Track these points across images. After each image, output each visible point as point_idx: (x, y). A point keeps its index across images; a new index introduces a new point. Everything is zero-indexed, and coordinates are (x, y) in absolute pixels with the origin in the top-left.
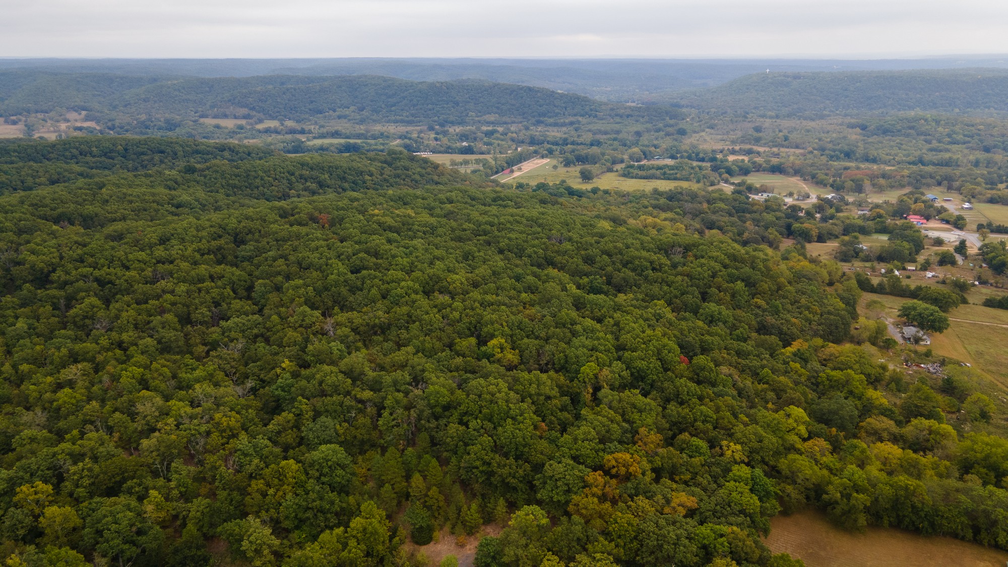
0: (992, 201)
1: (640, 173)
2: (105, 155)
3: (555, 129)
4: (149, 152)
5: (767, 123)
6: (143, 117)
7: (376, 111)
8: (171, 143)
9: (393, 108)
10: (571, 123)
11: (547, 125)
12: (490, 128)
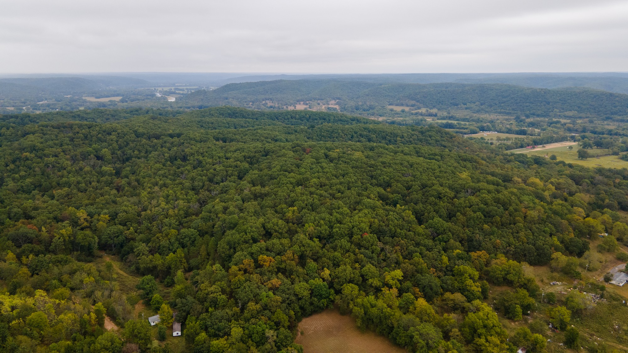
6: (361, 104)
12: (558, 120)
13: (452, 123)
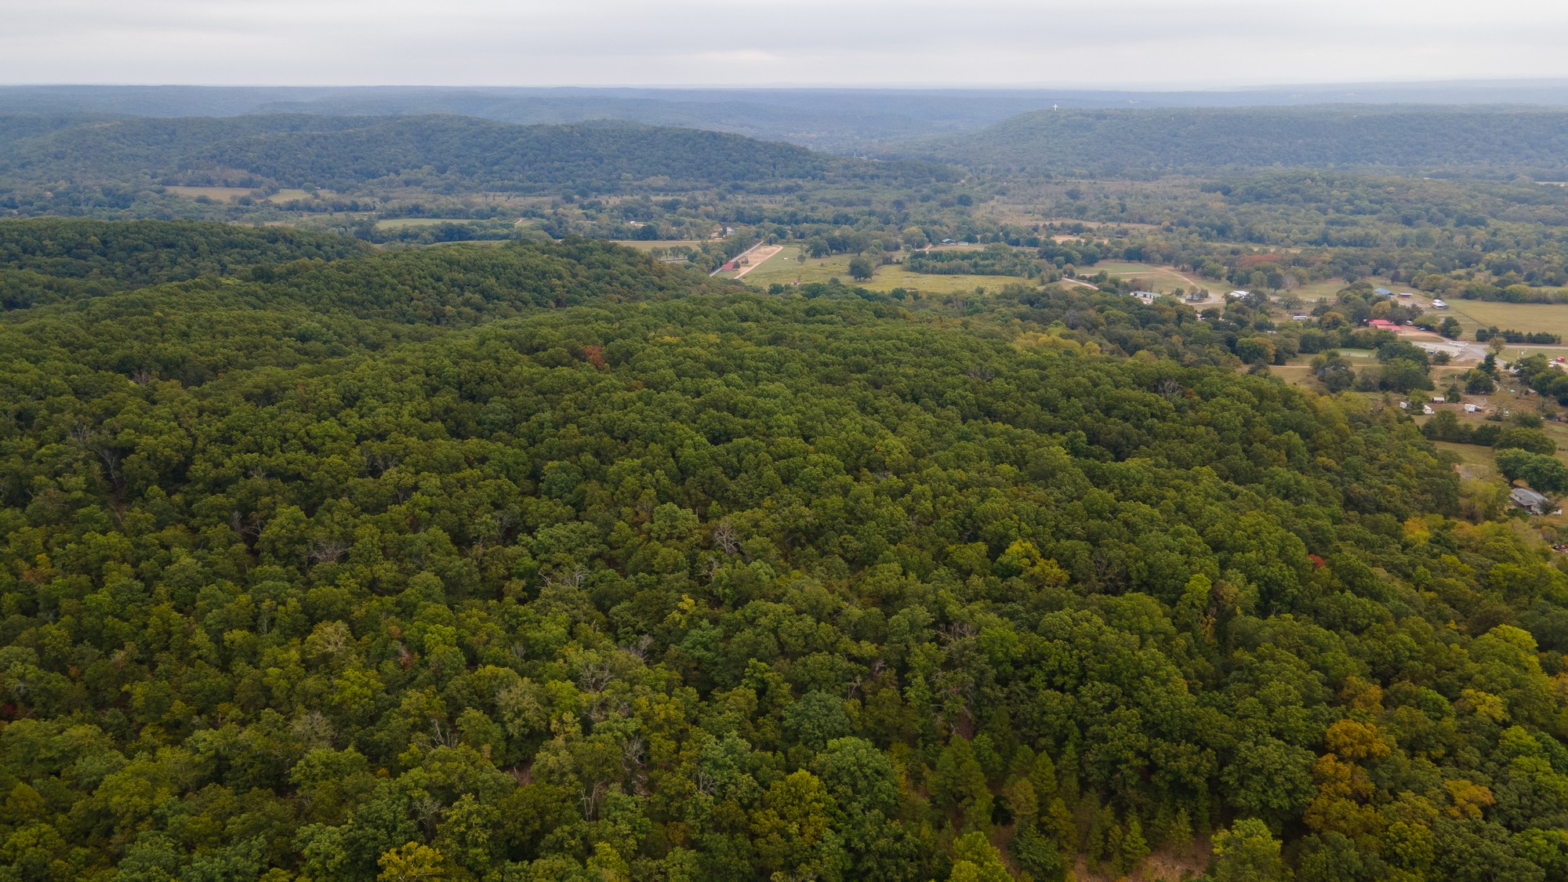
0: (1468, 295)
1: (939, 265)
2: (69, 252)
3: (765, 198)
4: (149, 246)
5: (1084, 185)
6: (62, 186)
7: (468, 172)
8: (184, 229)
9: (496, 168)
10: (789, 190)
11: (748, 192)
12: (669, 198)
13: (462, 226)
